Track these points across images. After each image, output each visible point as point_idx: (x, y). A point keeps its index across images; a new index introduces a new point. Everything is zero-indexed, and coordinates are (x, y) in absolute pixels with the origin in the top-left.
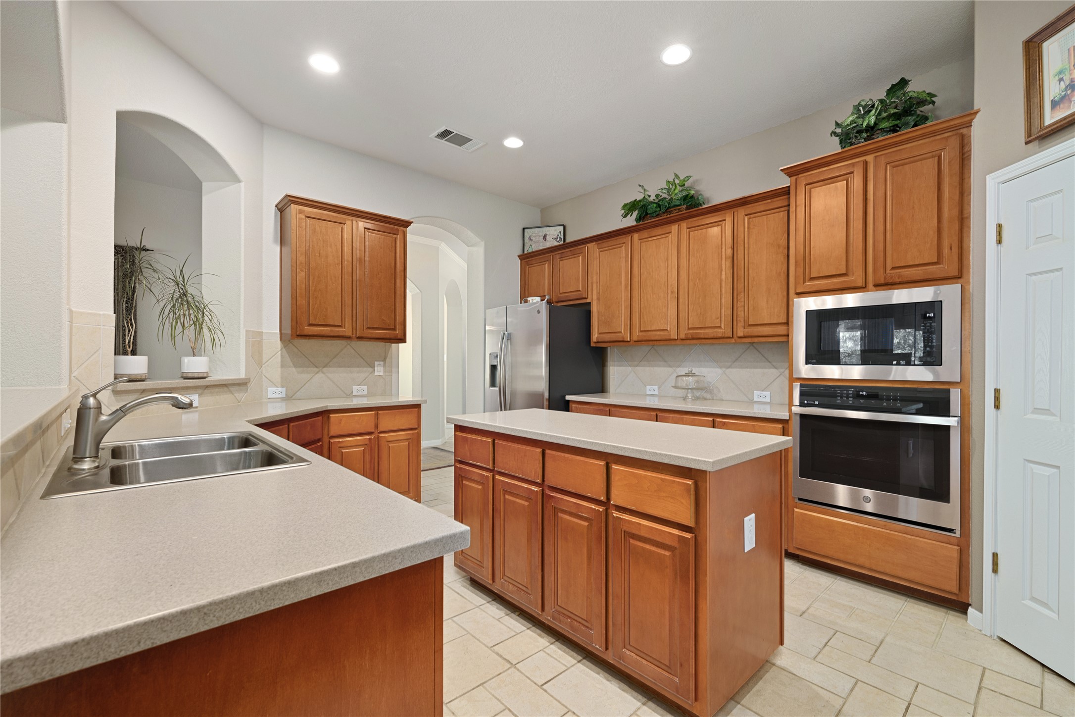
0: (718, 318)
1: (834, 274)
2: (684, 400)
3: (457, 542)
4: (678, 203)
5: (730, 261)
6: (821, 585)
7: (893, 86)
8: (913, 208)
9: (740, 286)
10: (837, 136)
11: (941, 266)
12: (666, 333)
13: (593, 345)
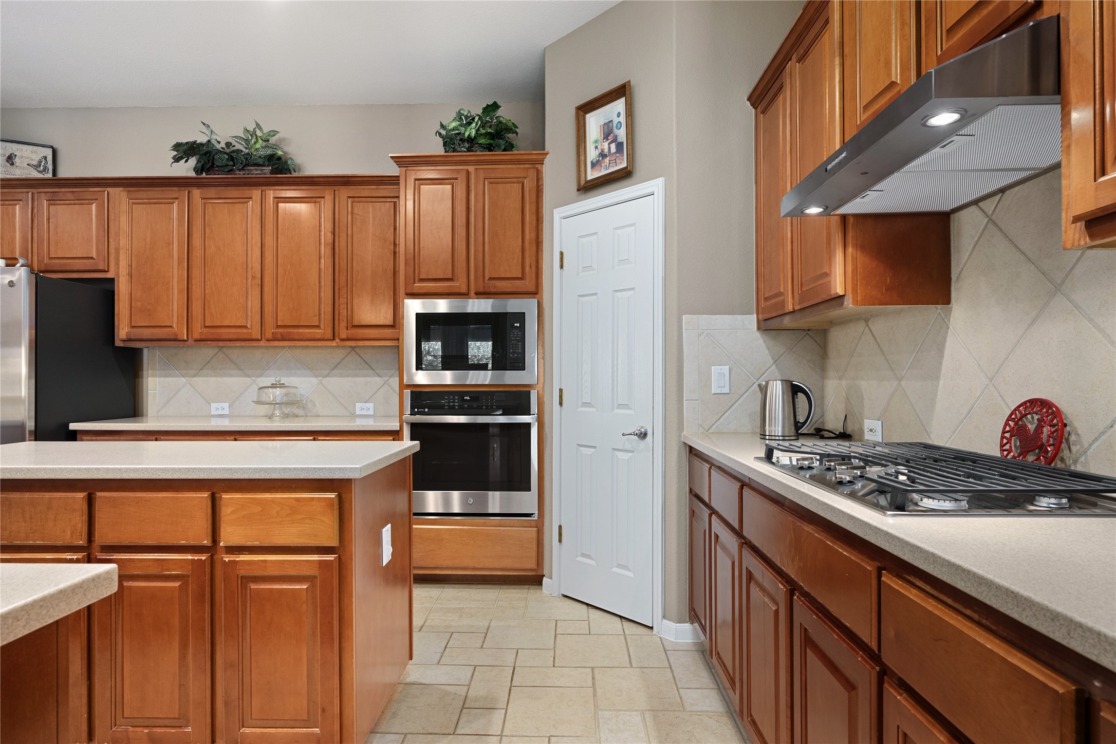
0: (315, 316)
1: (441, 277)
2: (270, 418)
3: (102, 586)
4: (260, 161)
5: (330, 247)
6: (432, 597)
7: (488, 106)
8: (505, 225)
9: (343, 280)
10: (442, 138)
11: (524, 281)
12: (245, 331)
13: (118, 343)
